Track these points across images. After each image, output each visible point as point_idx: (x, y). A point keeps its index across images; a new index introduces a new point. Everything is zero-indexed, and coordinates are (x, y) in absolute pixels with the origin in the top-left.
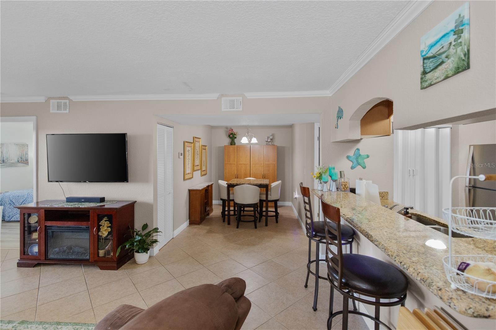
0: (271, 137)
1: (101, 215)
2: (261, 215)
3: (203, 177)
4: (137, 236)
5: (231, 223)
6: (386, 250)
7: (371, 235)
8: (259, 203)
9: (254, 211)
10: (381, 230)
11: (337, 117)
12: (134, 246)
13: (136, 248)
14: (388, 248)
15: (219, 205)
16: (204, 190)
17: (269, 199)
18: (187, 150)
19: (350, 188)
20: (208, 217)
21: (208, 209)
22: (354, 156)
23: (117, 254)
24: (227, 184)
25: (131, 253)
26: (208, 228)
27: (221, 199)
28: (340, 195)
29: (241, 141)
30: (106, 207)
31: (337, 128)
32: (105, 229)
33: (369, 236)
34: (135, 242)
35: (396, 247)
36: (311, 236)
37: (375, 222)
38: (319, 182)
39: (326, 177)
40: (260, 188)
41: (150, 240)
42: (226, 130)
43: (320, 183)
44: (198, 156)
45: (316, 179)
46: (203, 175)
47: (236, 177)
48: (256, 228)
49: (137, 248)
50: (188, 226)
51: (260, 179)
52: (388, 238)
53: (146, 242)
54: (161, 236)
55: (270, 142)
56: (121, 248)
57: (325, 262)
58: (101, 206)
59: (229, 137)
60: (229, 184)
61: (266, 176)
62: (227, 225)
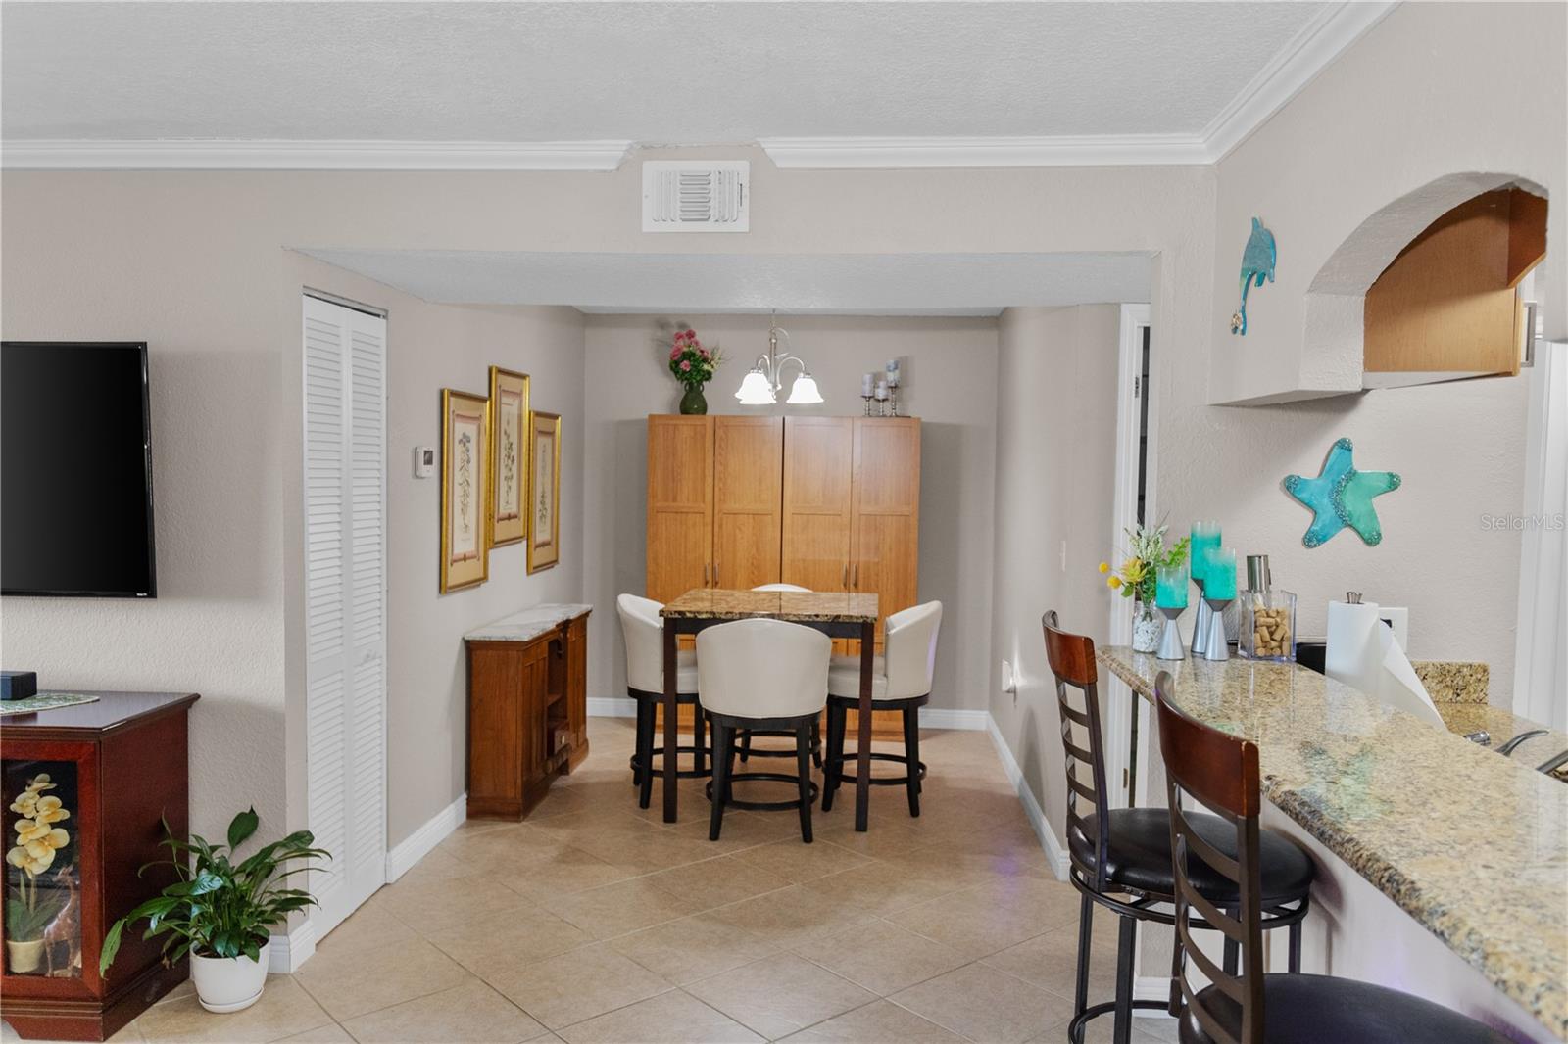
0: (892, 377)
1: (22, 761)
2: (834, 776)
3: (534, 576)
4: (204, 872)
5: (682, 811)
6: (1492, 960)
7: (1413, 883)
8: (826, 711)
9: (799, 754)
10: (1462, 856)
11: (1242, 275)
12: (192, 923)
13: (198, 935)
14: (1502, 948)
15: (623, 721)
16: (545, 644)
17: (879, 693)
18: (458, 436)
19: (1299, 645)
20: (561, 782)
21: (563, 739)
22: (1320, 482)
23: (105, 961)
24: (662, 612)
25: (177, 957)
26: (563, 835)
27: (633, 693)
28: (1243, 677)
29: (737, 395)
30: (42, 721)
31: (1243, 332)
32: (38, 836)
33: (1403, 889)
34: (196, 903)
35: (1539, 942)
36: (1094, 885)
37: (1429, 818)
38: (1136, 609)
39: (1175, 586)
40: (831, 636)
41: (272, 893)
42: (659, 333)
43: (1142, 613)
44: (515, 468)
45: (1126, 594)
46: (538, 569)
47: (710, 578)
48: (808, 838)
49: (207, 932)
50: (458, 828)
51: (832, 591)
52: (1497, 896)
53: (249, 904)
54: (328, 875)
55: (884, 400)
56: (124, 933)
57: (1166, 1012)
58: (16, 717)
59: (672, 374)
60: (674, 616)
61: (861, 576)
62: (662, 823)
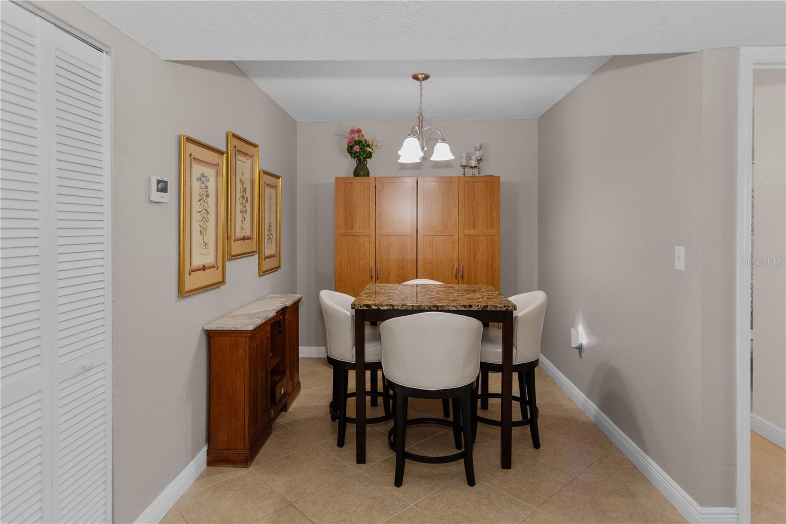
0: (478, 154)
5: (369, 455)
16: (268, 327)
18: (196, 175)
20: (281, 419)
21: (283, 389)
24: (352, 305)
42: (341, 133)
44: (248, 205)
46: (266, 272)
47: (374, 275)
48: (471, 482)
55: (474, 167)
59: (349, 154)
60: (362, 308)
61: (466, 272)
62: (355, 463)
